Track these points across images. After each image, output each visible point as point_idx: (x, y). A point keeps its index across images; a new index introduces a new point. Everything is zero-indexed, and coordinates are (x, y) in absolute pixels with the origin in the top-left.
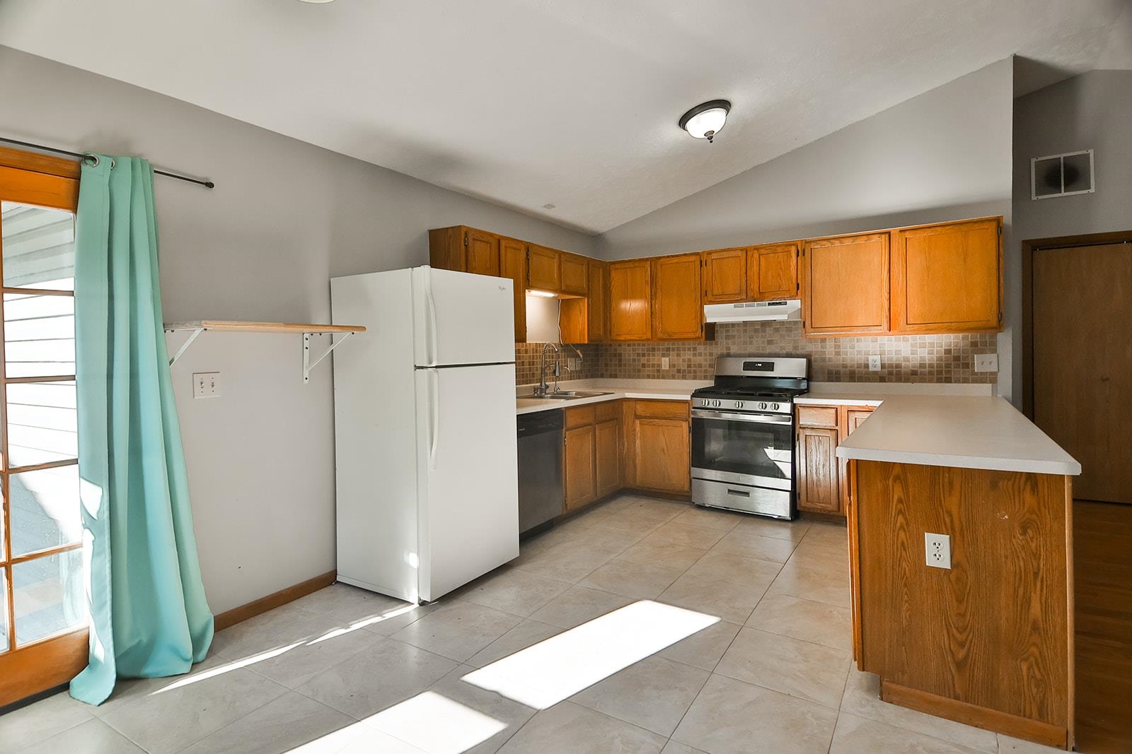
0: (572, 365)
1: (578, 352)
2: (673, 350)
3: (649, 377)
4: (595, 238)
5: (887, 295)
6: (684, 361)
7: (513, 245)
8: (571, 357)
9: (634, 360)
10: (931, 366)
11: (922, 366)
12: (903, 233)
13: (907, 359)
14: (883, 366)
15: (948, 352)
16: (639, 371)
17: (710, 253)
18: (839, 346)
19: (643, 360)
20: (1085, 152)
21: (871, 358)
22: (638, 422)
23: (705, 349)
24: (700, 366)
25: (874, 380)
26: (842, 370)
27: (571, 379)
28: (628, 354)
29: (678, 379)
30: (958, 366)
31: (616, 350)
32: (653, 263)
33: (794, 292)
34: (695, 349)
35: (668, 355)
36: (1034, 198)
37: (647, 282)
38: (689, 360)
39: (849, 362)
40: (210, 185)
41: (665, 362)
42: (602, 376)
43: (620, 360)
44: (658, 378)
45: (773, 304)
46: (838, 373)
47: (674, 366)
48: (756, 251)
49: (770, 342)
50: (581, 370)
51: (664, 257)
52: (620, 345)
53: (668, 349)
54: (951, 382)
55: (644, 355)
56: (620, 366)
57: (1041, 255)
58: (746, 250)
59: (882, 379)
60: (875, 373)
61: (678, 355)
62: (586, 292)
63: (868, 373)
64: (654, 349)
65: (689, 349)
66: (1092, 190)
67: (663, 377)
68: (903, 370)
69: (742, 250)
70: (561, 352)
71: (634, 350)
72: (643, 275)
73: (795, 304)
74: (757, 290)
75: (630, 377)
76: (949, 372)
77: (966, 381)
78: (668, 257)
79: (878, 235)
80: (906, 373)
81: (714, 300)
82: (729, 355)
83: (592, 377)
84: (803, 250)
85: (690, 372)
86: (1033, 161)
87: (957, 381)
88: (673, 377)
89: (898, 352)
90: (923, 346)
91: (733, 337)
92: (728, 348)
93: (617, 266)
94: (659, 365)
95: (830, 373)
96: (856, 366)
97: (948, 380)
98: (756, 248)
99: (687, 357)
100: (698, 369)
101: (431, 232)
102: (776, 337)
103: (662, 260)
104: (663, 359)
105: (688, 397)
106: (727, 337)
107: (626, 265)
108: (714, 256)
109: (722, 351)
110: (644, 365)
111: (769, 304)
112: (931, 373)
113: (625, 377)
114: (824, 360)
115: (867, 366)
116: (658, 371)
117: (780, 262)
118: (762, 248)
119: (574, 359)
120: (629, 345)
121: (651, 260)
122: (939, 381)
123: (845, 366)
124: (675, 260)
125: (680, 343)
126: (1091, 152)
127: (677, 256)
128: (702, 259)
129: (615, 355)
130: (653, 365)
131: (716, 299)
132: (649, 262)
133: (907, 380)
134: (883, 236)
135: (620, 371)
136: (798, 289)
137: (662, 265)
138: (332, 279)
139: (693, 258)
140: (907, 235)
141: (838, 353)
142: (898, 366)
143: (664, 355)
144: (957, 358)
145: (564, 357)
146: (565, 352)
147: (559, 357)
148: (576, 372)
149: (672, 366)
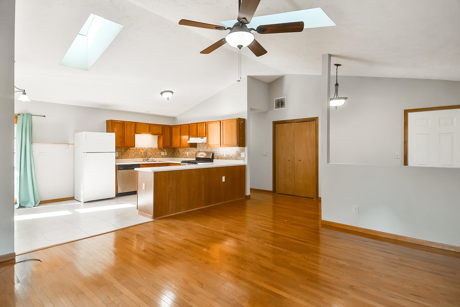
0: (163, 154)
1: (165, 150)
3: (184, 157)
4: (174, 118)
7: (130, 123)
8: (162, 151)
9: (182, 153)
11: (233, 155)
13: (230, 154)
14: (226, 155)
15: (237, 152)
18: (219, 150)
19: (183, 152)
20: (284, 97)
23: (195, 150)
24: (194, 155)
27: (162, 157)
36: (275, 110)
39: (220, 156)
40: (45, 116)
41: (187, 153)
43: (179, 153)
50: (167, 156)
51: (182, 125)
53: (188, 150)
57: (277, 125)
59: (226, 159)
61: (190, 152)
62: (161, 134)
64: (185, 150)
65: (192, 150)
66: (286, 108)
67: (187, 158)
68: (230, 156)
69: (196, 123)
70: (158, 150)
71: (182, 150)
72: (178, 130)
73: (205, 138)
74: (199, 134)
75: (181, 158)
76: (237, 157)
77: (240, 160)
81: (190, 136)
82: (199, 152)
83: (172, 157)
84: (206, 124)
86: (275, 99)
89: (229, 152)
90: (233, 150)
93: (174, 127)
94: (186, 154)
95: (217, 157)
97: (237, 159)
98: (199, 123)
101: (107, 121)
105: (180, 163)
106: (199, 147)
108: (191, 125)
111: (201, 138)
112: (234, 157)
113: (180, 158)
114: (216, 153)
115: (223, 155)
116: (186, 156)
119: (164, 152)
121: (180, 125)
122: (235, 159)
124: (184, 125)
126: (286, 97)
128: (189, 126)
129: (178, 151)
133: (230, 159)
136: (206, 135)
137: (182, 127)
138: (75, 133)
140: (223, 121)
141: (219, 152)
143: (187, 151)
144: (239, 154)
145: (160, 151)
146: (160, 150)
147: (157, 151)
148: (165, 156)
149: (189, 154)
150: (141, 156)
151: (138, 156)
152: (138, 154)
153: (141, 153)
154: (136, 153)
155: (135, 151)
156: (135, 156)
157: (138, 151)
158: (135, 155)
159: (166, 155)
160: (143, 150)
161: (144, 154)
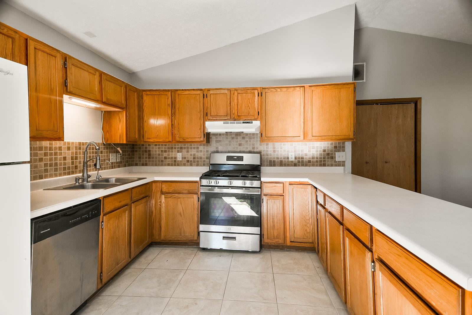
0: (113, 158)
1: (119, 149)
2: (185, 148)
3: (169, 165)
4: (132, 74)
5: (303, 120)
6: (191, 155)
8: (113, 153)
9: (159, 155)
10: (317, 158)
11: (313, 158)
12: (311, 87)
13: (306, 155)
14: (296, 158)
15: (324, 151)
16: (162, 161)
17: (209, 90)
18: (275, 148)
19: (165, 154)
20: (362, 63)
21: (290, 154)
22: (163, 196)
23: (204, 148)
24: (201, 158)
25: (291, 166)
26: (276, 160)
27: (112, 168)
28: (155, 150)
29: (188, 166)
30: (328, 158)
31: (146, 148)
32: (173, 93)
33: (256, 117)
34: (198, 148)
35: (181, 152)
37: (168, 105)
38: (194, 155)
39: (279, 156)
41: (179, 156)
42: (136, 165)
43: (150, 155)
44: (175, 165)
45: (246, 123)
46: (274, 161)
47: (185, 158)
48: (236, 91)
49: (240, 145)
50: (121, 162)
51: (180, 90)
52: (149, 145)
53: (181, 148)
54: (326, 166)
55: (166, 151)
56: (149, 158)
58: (230, 90)
59: (295, 165)
60: (292, 162)
61: (188, 152)
62: (124, 107)
63: (288, 162)
64: (172, 148)
65: (194, 148)
66: (364, 81)
67: (178, 165)
68: (304, 160)
69: (228, 90)
70: (104, 149)
71: (159, 148)
72: (166, 100)
73: (257, 123)
74: (237, 114)
75: (156, 165)
76: (324, 161)
77: (332, 165)
78: (183, 90)
79: (299, 88)
80: (306, 162)
81: (211, 118)
82: (217, 152)
83: (129, 166)
84: (262, 92)
85: (194, 162)
87: (328, 166)
88: (184, 165)
89: (302, 151)
90: (313, 148)
91: (220, 141)
92: (217, 148)
94: (176, 158)
95: (270, 161)
96: (283, 158)
97: (324, 165)
99: (193, 153)
100: (199, 160)
102: (243, 142)
103: (179, 92)
104: (178, 154)
106: (217, 141)
107: (154, 93)
108: (211, 92)
109: (214, 149)
110: (165, 158)
111: (243, 123)
112: (317, 162)
113: (152, 165)
114: (267, 155)
115: (288, 158)
116: (175, 161)
117: (249, 99)
118: (239, 90)
119: (115, 154)
120: (156, 145)
121: (172, 91)
122: (320, 165)
123: (278, 158)
124: (187, 92)
125: (189, 144)
126: (365, 64)
127: (188, 90)
128: (205, 93)
129: (146, 151)
130: (172, 158)
131: (213, 118)
132: (170, 92)
133: (306, 165)
134: (302, 88)
135: (150, 161)
136: (258, 115)
137: (178, 95)
139: (199, 92)
140: (313, 88)
141: (274, 151)
142: (302, 158)
143: (178, 152)
144: (328, 154)
145: (107, 153)
146: (107, 149)
147: (101, 153)
148: (117, 163)
149: (184, 158)
150: (65, 169)
151: (56, 170)
152: (56, 164)
153: (65, 158)
154: (51, 160)
155: (46, 154)
156: (46, 170)
157: (56, 154)
158: (46, 165)
159: (119, 160)
160: (69, 149)
161: (73, 163)
